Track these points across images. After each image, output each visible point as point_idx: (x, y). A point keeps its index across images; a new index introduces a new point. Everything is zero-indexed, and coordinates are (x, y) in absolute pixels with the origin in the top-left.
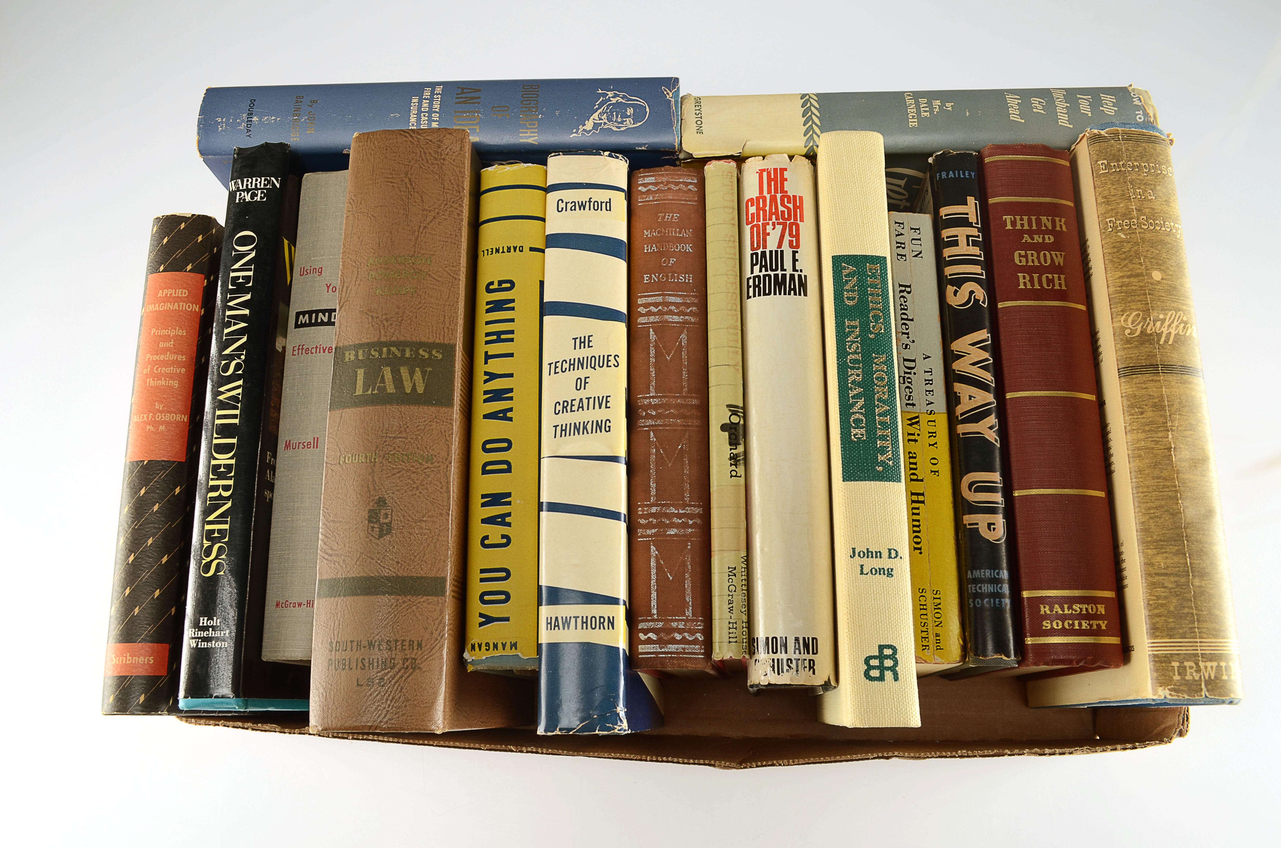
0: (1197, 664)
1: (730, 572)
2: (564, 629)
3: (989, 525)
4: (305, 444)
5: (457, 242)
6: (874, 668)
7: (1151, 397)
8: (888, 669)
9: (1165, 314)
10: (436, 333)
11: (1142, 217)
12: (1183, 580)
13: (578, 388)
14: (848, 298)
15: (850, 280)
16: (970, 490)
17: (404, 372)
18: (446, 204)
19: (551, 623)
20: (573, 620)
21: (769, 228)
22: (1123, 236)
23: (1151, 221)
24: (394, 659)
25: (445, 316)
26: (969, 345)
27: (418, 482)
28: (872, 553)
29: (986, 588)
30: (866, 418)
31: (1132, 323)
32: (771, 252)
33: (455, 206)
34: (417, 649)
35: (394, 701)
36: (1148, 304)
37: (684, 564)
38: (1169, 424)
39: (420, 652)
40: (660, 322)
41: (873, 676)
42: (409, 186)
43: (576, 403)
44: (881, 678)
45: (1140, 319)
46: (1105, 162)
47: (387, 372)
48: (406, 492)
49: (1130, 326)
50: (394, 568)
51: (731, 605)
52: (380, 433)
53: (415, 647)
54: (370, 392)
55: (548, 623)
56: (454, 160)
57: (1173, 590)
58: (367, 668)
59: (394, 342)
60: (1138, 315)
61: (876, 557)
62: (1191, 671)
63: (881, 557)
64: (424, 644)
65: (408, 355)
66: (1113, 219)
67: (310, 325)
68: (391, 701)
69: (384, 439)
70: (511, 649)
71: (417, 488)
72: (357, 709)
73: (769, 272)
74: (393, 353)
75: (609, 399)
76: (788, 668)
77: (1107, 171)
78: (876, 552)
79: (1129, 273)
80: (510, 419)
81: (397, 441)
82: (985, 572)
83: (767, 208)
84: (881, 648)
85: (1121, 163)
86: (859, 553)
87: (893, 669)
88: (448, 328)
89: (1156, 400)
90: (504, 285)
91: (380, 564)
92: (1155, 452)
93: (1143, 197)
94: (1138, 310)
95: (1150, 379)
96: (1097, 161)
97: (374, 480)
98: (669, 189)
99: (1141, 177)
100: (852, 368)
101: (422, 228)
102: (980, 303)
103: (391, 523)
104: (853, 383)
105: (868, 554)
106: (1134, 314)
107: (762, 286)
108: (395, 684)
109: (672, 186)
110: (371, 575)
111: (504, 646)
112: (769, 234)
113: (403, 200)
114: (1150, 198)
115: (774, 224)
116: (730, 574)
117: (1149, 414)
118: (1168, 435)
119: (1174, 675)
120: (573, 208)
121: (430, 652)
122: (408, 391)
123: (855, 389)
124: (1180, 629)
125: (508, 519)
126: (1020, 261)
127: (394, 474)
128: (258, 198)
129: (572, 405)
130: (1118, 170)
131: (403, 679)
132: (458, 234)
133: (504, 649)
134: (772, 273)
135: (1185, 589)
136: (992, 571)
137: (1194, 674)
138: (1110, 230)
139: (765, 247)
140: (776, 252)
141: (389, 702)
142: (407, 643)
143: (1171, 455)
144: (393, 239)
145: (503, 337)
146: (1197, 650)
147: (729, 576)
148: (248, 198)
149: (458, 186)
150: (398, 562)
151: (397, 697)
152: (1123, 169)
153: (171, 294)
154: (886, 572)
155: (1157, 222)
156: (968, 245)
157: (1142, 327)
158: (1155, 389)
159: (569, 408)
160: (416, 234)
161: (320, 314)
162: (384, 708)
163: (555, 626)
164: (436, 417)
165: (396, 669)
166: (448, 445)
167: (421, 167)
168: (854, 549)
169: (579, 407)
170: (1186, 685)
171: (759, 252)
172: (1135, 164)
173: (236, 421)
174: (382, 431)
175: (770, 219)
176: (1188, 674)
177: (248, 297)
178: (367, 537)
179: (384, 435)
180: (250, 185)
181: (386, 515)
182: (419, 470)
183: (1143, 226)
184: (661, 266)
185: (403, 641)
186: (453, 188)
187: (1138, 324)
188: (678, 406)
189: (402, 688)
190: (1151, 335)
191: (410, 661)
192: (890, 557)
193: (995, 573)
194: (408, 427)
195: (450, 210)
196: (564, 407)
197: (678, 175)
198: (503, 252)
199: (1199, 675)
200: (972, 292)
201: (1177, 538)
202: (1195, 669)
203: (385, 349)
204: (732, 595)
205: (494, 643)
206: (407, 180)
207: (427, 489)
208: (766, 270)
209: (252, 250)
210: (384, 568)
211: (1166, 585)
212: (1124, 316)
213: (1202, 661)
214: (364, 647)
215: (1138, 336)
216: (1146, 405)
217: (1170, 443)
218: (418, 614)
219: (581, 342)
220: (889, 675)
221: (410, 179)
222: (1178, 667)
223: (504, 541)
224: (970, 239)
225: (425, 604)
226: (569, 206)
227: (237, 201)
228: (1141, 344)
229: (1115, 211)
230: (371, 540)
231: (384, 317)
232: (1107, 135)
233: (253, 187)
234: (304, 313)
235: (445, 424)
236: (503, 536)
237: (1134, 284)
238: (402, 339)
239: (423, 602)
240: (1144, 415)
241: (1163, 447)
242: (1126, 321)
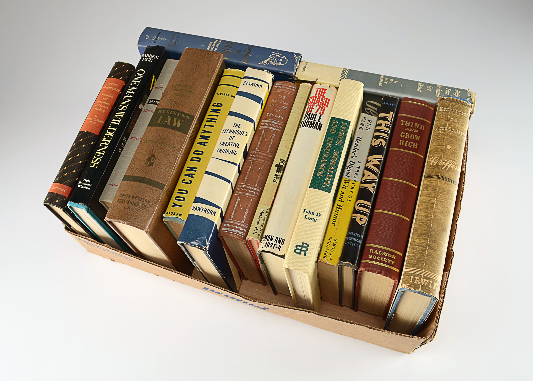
0: (420, 279)
1: (262, 211)
2: (198, 211)
3: (361, 218)
4: (137, 139)
5: (207, 86)
6: (298, 249)
7: (433, 186)
8: (303, 251)
9: (448, 160)
10: (190, 111)
11: (450, 127)
12: (424, 249)
13: (230, 139)
14: (332, 131)
15: (335, 126)
16: (358, 206)
17: (175, 119)
18: (207, 74)
19: (194, 208)
20: (202, 209)
21: (314, 107)
22: (440, 132)
23: (453, 129)
24: (139, 203)
25: (194, 107)
26: (374, 158)
27: (167, 153)
28: (311, 212)
29: (352, 239)
30: (324, 169)
31: (434, 161)
32: (312, 114)
33: (210, 75)
34: (148, 203)
35: (134, 216)
36: (442, 155)
37: (247, 205)
38: (436, 196)
39: (148, 204)
40: (267, 128)
41: (297, 252)
42: (197, 66)
43: (228, 143)
44: (300, 253)
45: (437, 159)
46: (443, 107)
47: (170, 118)
48: (162, 155)
49: (433, 161)
50: (150, 176)
51: (258, 222)
52: (161, 136)
53: (147, 202)
54: (162, 123)
55: (193, 208)
56: (215, 62)
57: (419, 251)
58: (129, 203)
59: (176, 110)
60: (437, 158)
61: (312, 214)
62: (417, 280)
63: (314, 215)
64: (150, 202)
65: (178, 115)
66: (439, 126)
67: (153, 103)
68: (133, 216)
69: (161, 138)
70: (179, 216)
71: (166, 155)
72: (121, 215)
73: (310, 120)
74: (174, 113)
75: (239, 145)
76: (271, 246)
77: (442, 110)
78: (312, 213)
79: (438, 144)
80: (206, 146)
81: (165, 139)
82: (353, 233)
83: (316, 100)
84: (303, 243)
85: (448, 109)
86: (307, 211)
87: (305, 252)
88: (194, 111)
89: (434, 187)
90: (219, 105)
91: (145, 174)
92: (428, 204)
93: (453, 121)
94: (438, 156)
95: (434, 180)
96: (440, 107)
97: (153, 149)
98: (285, 88)
99: (454, 115)
100: (325, 153)
101: (197, 79)
102: (383, 146)
103: (154, 163)
104: (323, 158)
105: (309, 212)
106: (436, 158)
107: (305, 124)
108: (136, 211)
109: (287, 88)
110: (141, 176)
111: (177, 214)
112: (314, 108)
113: (194, 69)
114: (455, 121)
115: (316, 106)
116: (262, 212)
117: (430, 191)
118: (435, 199)
119: (410, 281)
120: (249, 85)
121: (151, 205)
122: (174, 125)
123: (324, 160)
124: (418, 265)
125: (193, 176)
126: (402, 136)
127: (160, 149)
128: (149, 61)
129: (226, 144)
130: (446, 111)
131: (140, 210)
132: (208, 84)
133: (177, 215)
134: (310, 121)
135: (424, 252)
136: (356, 234)
137: (418, 282)
138: (437, 129)
139: (311, 112)
140: (314, 114)
141: (132, 216)
142: (145, 200)
143: (433, 206)
144: (187, 80)
145: (213, 120)
146: (422, 274)
147: (261, 212)
148: (146, 60)
149: (213, 69)
150: (151, 175)
151: (136, 215)
152: (448, 111)
153: (112, 85)
154: (314, 220)
155: (456, 130)
156: (385, 127)
157: (437, 162)
158: (435, 183)
159: (225, 144)
160: (194, 80)
161: (157, 101)
162: (130, 217)
163: (195, 209)
164: (180, 136)
165: (139, 207)
166: (181, 145)
167: (203, 61)
168: (305, 210)
169: (228, 145)
170: (414, 285)
171: (308, 113)
172: (454, 110)
173: (118, 124)
174: (161, 135)
175: (316, 104)
176: (416, 281)
177: (136, 88)
178: (145, 165)
179: (162, 136)
180: (148, 56)
181: (153, 160)
182: (169, 150)
183: (449, 130)
184: (274, 111)
185: (144, 199)
186: (212, 70)
187: (436, 161)
188: (264, 156)
189: (138, 213)
190: (440, 165)
191: (144, 205)
192: (317, 215)
193: (357, 235)
194: (170, 136)
195: (208, 76)
196: (223, 143)
197: (290, 85)
198: (222, 95)
199: (420, 283)
200: (381, 142)
201: (427, 234)
202: (419, 280)
203: (171, 112)
204: (260, 219)
205: (174, 213)
206: (197, 64)
207: (169, 156)
208: (309, 119)
209: (142, 75)
210: (146, 175)
211: (417, 249)
212: (432, 158)
213: (423, 278)
214: (131, 197)
215: (435, 165)
216: (430, 188)
217: (434, 202)
218: (152, 193)
219: (236, 125)
220: (303, 253)
221: (198, 64)
222: (413, 278)
223: (190, 182)
224: (387, 125)
225: (155, 190)
226: (248, 84)
227: (143, 60)
228: (435, 168)
229: (440, 124)
230: (145, 166)
231: (175, 102)
232: (446, 99)
233: (149, 57)
234: (152, 100)
235: (182, 139)
236: (190, 181)
237: (439, 148)
238: (178, 110)
239: (155, 189)
240: (428, 191)
241: (431, 203)
242: (432, 159)
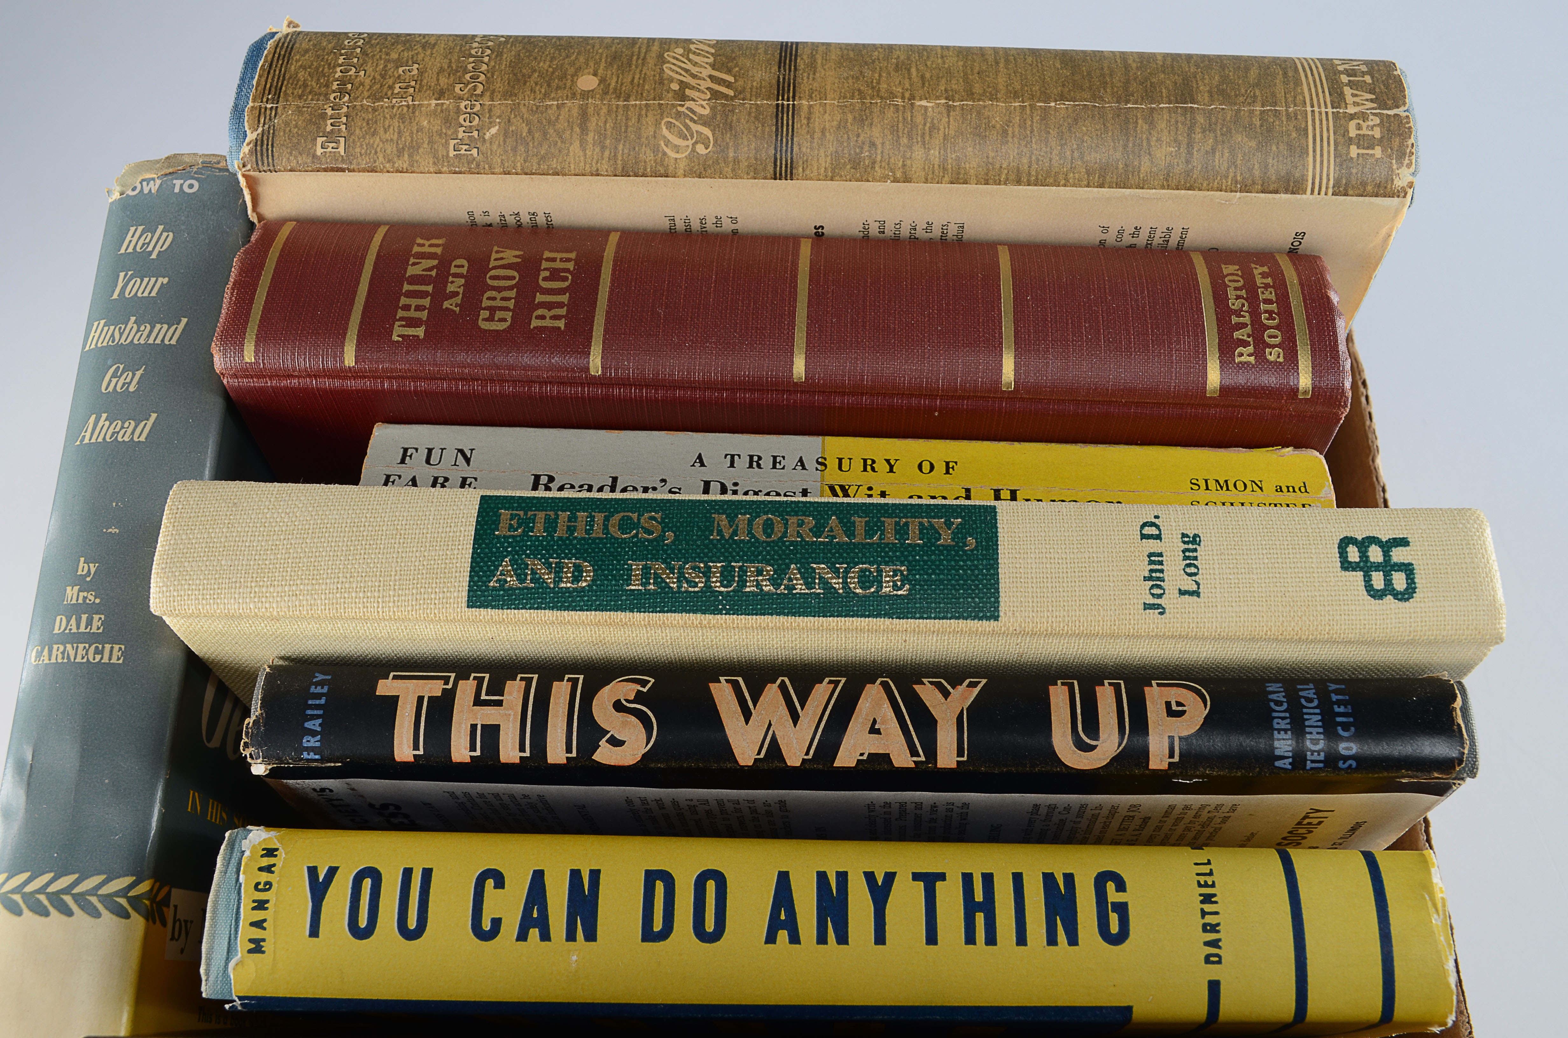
0: (1352, 117)
6: (1389, 581)
7: (842, 126)
8: (1387, 556)
9: (671, 80)
11: (457, 89)
12: (1200, 119)
22: (494, 130)
23: (468, 76)
31: (685, 138)
36: (647, 105)
38: (898, 102)
41: (1405, 585)
44: (1408, 569)
45: (677, 123)
46: (320, 140)
49: (690, 142)
57: (1220, 138)
60: (669, 125)
62: (1364, 128)
66: (452, 142)
77: (342, 140)
79: (577, 130)
84: (1347, 566)
85: (330, 112)
86: (1154, 595)
87: (1389, 546)
89: (850, 117)
92: (952, 133)
93: (413, 83)
94: (657, 124)
95: (805, 122)
96: (314, 156)
99: (367, 82)
105: (1154, 579)
106: (665, 131)
114: (415, 72)
117: (876, 134)
119: (1373, 155)
124: (1289, 135)
130: (344, 119)
135: (1218, 118)
137: (1371, 123)
138: (474, 152)
143: (960, 109)
146: (1327, 113)
152: (345, 109)
154: (1190, 548)
155: (470, 67)
157: (695, 122)
158: (827, 117)
168: (1149, 606)
170: (1390, 139)
172: (335, 86)
176: (1370, 133)
183: (478, 92)
187: (688, 128)
190: (712, 109)
199: (1371, 117)
201: (1122, 118)
202: (1361, 122)
211: (1208, 148)
212: (667, 151)
213: (1346, 108)
215: (713, 131)
216: (858, 136)
220: (1399, 555)
222: (1358, 148)
228: (731, 128)
229: (436, 138)
232: (260, 129)
237: (601, 124)
240: (878, 142)
241: (945, 120)
242: (677, 148)
